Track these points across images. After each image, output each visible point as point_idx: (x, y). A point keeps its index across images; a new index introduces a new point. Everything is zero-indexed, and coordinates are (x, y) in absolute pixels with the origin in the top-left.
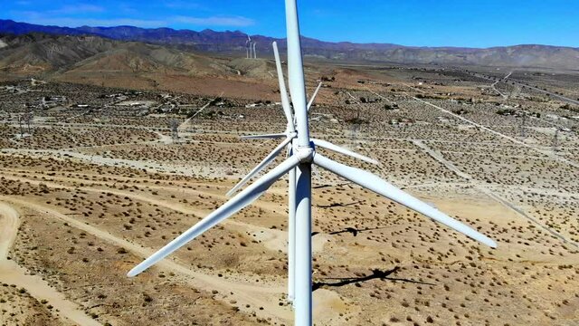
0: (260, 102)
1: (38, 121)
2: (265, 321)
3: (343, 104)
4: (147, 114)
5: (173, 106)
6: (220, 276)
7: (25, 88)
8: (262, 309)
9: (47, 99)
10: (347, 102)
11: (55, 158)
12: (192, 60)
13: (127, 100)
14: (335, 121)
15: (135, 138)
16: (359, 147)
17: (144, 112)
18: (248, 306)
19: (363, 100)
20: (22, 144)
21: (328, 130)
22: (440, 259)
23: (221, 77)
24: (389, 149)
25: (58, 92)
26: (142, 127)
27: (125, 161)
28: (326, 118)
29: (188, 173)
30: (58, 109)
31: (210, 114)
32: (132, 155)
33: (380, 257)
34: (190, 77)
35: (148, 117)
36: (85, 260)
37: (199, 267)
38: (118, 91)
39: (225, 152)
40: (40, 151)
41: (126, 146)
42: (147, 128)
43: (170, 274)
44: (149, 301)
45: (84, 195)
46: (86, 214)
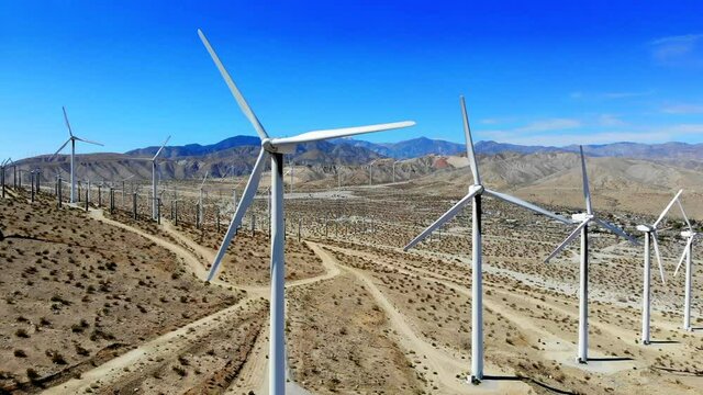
2: (425, 381)
6: (434, 345)
8: (436, 373)
15: (542, 254)
18: (426, 368)
27: (510, 272)
32: (522, 268)
41: (525, 260)
43: (395, 333)
44: (343, 333)
45: (415, 280)
46: (391, 288)
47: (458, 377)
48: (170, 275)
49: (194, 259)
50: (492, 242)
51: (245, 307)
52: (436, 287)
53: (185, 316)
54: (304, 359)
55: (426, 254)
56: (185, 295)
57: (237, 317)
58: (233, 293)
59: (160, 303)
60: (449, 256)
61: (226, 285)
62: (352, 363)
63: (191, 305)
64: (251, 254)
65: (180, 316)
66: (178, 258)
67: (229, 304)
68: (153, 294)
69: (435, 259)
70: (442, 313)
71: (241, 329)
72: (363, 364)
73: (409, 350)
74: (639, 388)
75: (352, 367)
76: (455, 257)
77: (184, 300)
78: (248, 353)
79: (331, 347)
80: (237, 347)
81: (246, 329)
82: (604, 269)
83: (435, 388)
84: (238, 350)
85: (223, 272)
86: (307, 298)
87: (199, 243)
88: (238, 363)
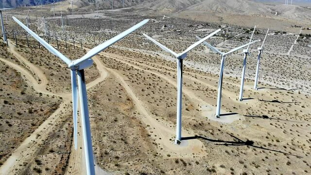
0: (279, 32)
1: (155, 37)
2: (156, 144)
5: (224, 32)
6: (157, 119)
8: (160, 139)
9: (165, 26)
11: (152, 55)
13: (202, 28)
18: (156, 136)
23: (262, 16)
29: (205, 70)
30: (167, 32)
31: (241, 38)
36: (109, 100)
37: (153, 114)
40: (148, 51)
43: (139, 114)
44: (116, 121)
45: (142, 73)
46: (133, 82)
47: (170, 140)
48: (20, 91)
49: (31, 76)
50: (171, 43)
51: (64, 111)
52: (152, 76)
53: (33, 125)
54: (99, 145)
55: (144, 52)
56: (30, 107)
57: (60, 120)
58: (55, 100)
59: (17, 116)
60: (153, 52)
61: (51, 94)
62: (123, 142)
63: (35, 114)
64: (60, 66)
65: (30, 125)
66: (22, 76)
67: (55, 109)
68: (13, 110)
69: (148, 55)
70: (157, 96)
71: (64, 129)
72: (128, 141)
73: (147, 124)
74: (243, 131)
75: (123, 145)
76: (156, 53)
77: (30, 112)
78: (71, 146)
79: (111, 133)
80: (64, 144)
81: (67, 129)
82: (218, 56)
83: (162, 149)
84: (65, 146)
85: (48, 85)
86: (94, 98)
87: (31, 62)
88: (67, 155)
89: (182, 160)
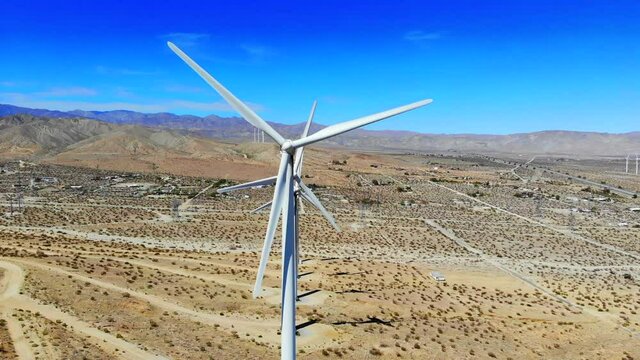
1: (29, 201)
2: (263, 345)
3: (354, 186)
4: (145, 195)
5: (174, 187)
7: (13, 169)
8: (260, 337)
9: (38, 180)
10: (359, 185)
11: (49, 235)
12: (195, 144)
14: (346, 201)
15: (133, 217)
16: (369, 225)
17: (142, 193)
18: (248, 335)
19: (375, 183)
20: (12, 221)
21: (338, 209)
22: (439, 314)
23: (227, 160)
24: (400, 227)
25: (49, 174)
26: (140, 207)
27: (123, 238)
28: (336, 199)
29: (189, 248)
30: (49, 190)
31: (213, 195)
32: (129, 233)
33: (380, 310)
34: (193, 159)
35: (147, 197)
37: (201, 309)
38: (113, 175)
39: (229, 229)
40: (30, 228)
41: (124, 225)
42: (146, 208)
43: (175, 314)
60: (47, 229)
73: (212, 325)
76: (55, 229)
82: (194, 225)
89: (330, 350)
